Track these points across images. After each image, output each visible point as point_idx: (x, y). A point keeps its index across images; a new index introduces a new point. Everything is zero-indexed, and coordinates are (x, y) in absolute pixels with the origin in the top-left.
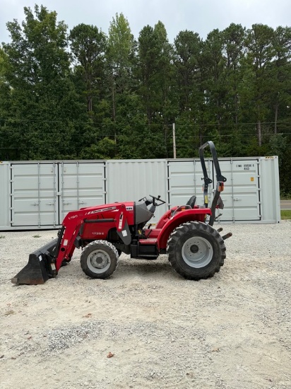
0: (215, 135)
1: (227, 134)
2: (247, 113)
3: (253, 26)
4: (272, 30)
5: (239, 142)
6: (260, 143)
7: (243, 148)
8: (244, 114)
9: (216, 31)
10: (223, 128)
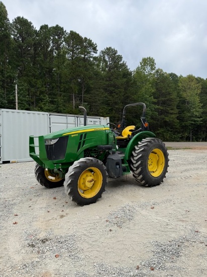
0: (45, 98)
1: (54, 98)
2: (67, 87)
3: (71, 32)
4: (82, 38)
5: (61, 105)
6: (74, 108)
7: (64, 109)
8: (64, 87)
9: (46, 26)
10: (50, 94)
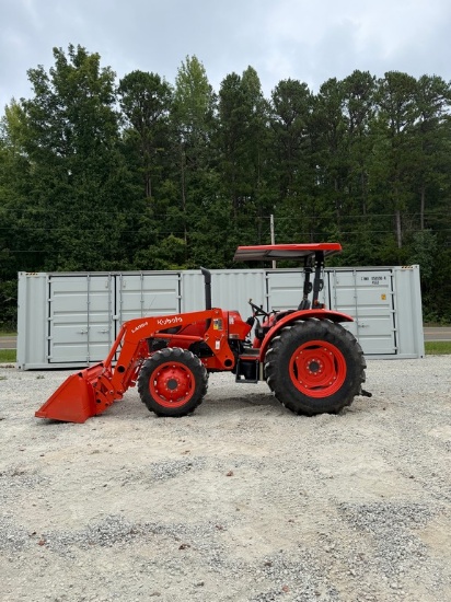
0: (332, 232)
1: (350, 230)
2: (380, 199)
3: (386, 74)
4: (414, 80)
7: (374, 250)
8: (375, 201)
9: (332, 81)
10: (344, 222)
